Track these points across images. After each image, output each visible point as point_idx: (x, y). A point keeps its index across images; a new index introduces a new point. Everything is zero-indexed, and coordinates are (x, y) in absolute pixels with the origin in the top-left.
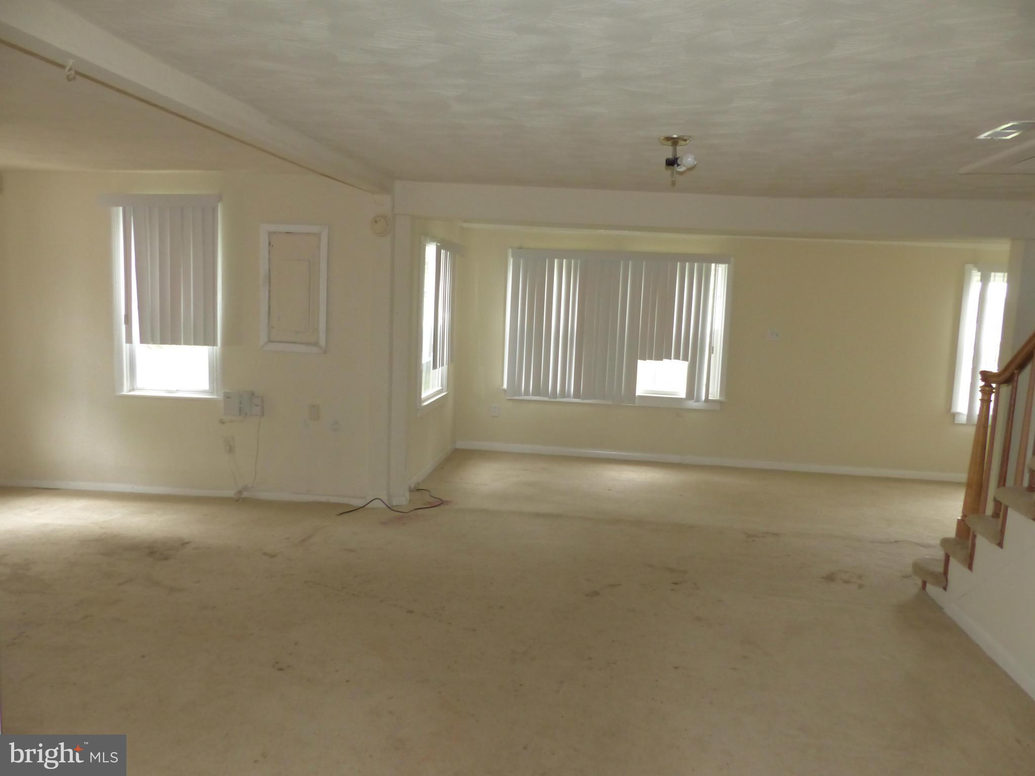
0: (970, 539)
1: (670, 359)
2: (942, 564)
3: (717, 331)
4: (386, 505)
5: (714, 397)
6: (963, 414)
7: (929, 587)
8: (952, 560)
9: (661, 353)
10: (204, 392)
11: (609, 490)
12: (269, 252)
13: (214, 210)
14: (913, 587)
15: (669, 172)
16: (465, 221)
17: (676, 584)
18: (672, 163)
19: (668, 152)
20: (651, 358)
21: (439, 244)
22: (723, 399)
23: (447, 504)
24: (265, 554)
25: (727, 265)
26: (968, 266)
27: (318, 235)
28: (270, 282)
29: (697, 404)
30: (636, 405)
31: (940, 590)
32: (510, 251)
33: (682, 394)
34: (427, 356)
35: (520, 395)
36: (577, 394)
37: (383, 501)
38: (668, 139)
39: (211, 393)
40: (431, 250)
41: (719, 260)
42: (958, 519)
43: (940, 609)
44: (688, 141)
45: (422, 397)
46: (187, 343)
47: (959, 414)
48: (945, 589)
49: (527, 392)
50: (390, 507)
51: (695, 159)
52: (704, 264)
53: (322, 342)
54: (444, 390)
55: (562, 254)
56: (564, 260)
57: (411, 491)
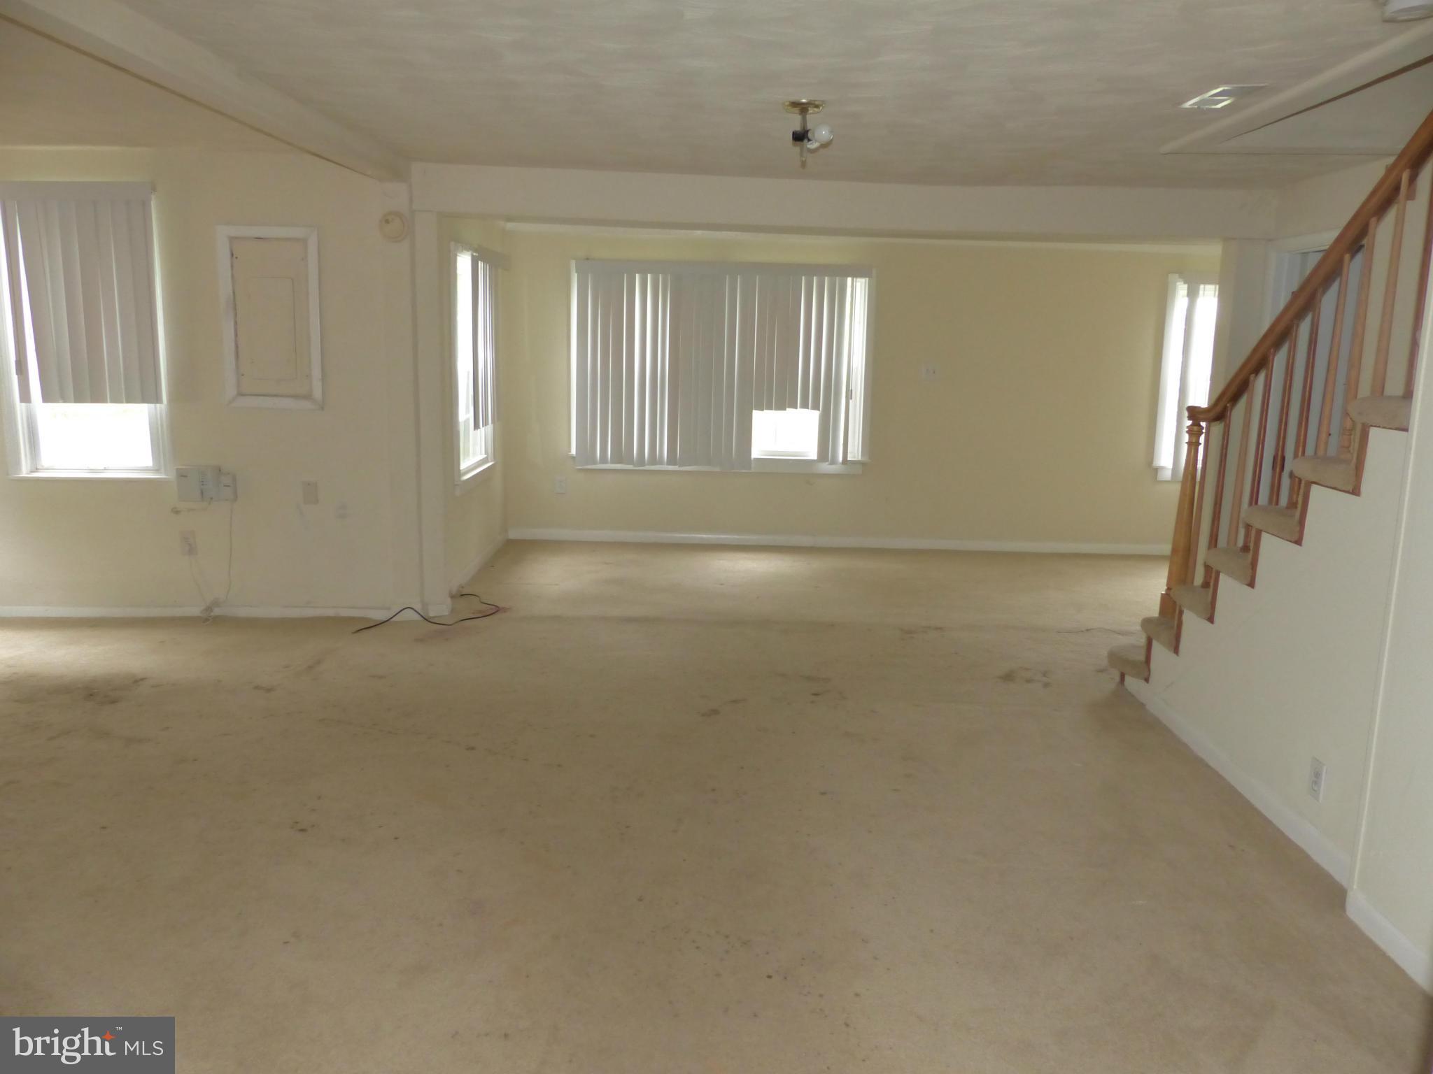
0: (1176, 617)
1: (796, 408)
2: (1143, 652)
3: (857, 369)
4: (422, 617)
5: (854, 457)
6: (1168, 469)
7: (1128, 679)
8: (1155, 644)
9: (783, 401)
10: (146, 470)
11: (722, 584)
12: (232, 266)
13: (145, 205)
14: (1108, 683)
15: (797, 149)
16: (510, 219)
17: (815, 694)
18: (800, 137)
19: (795, 124)
20: (770, 408)
21: (475, 254)
22: (866, 459)
23: (505, 612)
24: (257, 688)
25: (867, 279)
26: (1172, 277)
27: (304, 241)
28: (235, 309)
29: (833, 467)
30: (753, 470)
31: (1142, 683)
32: (573, 264)
33: (813, 456)
34: (465, 413)
35: (594, 462)
36: (672, 459)
37: (416, 611)
38: (795, 104)
39: (157, 471)
40: (464, 263)
41: (857, 272)
42: (1162, 594)
43: (1142, 705)
44: (821, 108)
45: (461, 469)
46: (116, 400)
47: (1163, 468)
48: (1147, 680)
49: (604, 459)
50: (427, 618)
51: (831, 132)
52: (837, 278)
53: (317, 393)
54: (489, 458)
55: (645, 267)
56: (649, 276)
57: (452, 597)
